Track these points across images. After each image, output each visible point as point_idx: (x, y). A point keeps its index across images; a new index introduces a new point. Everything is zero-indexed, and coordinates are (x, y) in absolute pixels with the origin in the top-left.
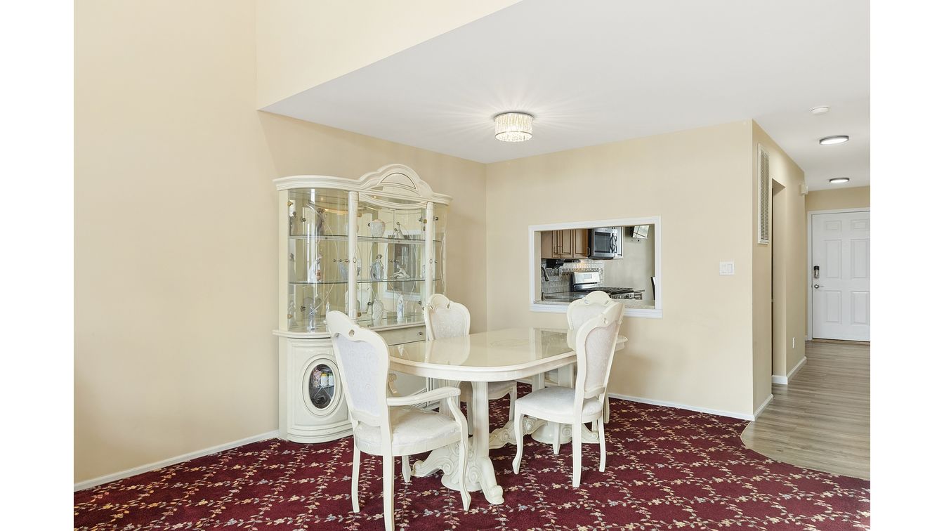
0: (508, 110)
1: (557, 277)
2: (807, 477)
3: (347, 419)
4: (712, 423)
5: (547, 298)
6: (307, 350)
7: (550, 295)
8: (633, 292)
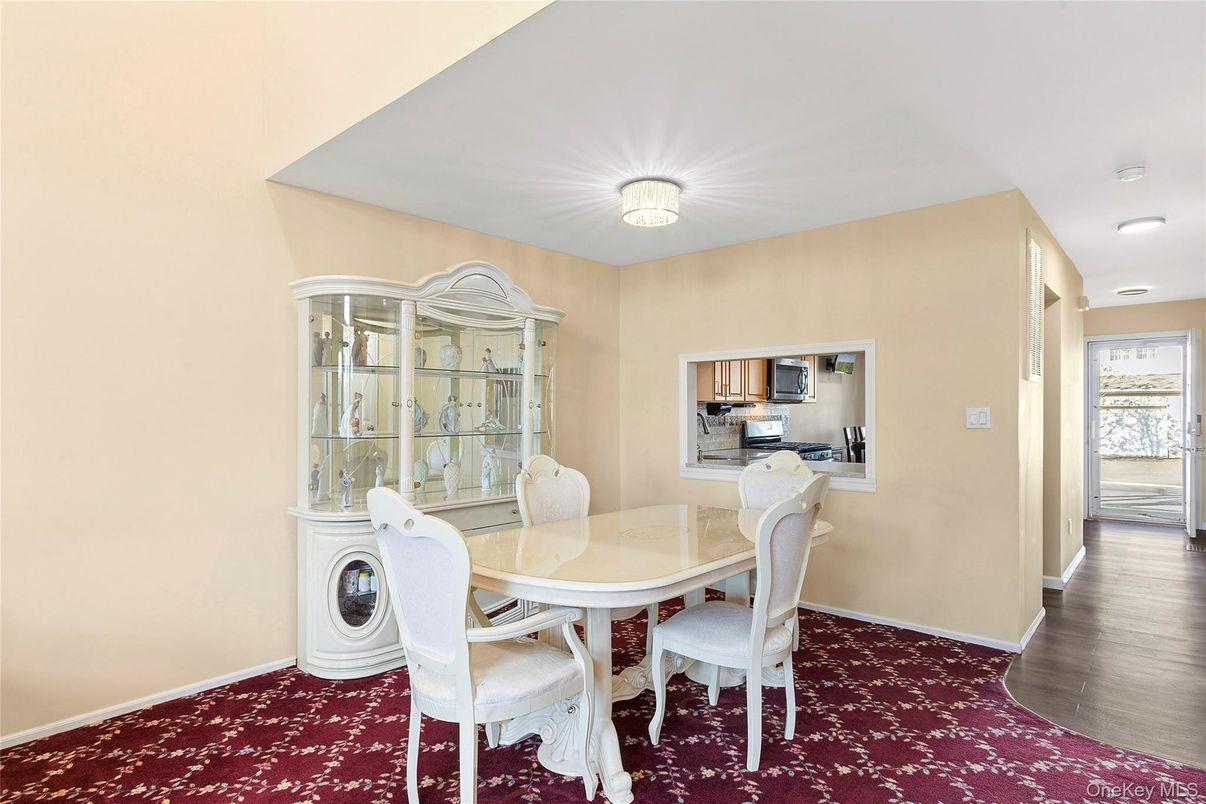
0: (641, 176)
1: (722, 428)
2: (1126, 766)
3: (398, 642)
4: (955, 655)
5: (706, 458)
6: (338, 539)
7: (713, 454)
8: (830, 448)
